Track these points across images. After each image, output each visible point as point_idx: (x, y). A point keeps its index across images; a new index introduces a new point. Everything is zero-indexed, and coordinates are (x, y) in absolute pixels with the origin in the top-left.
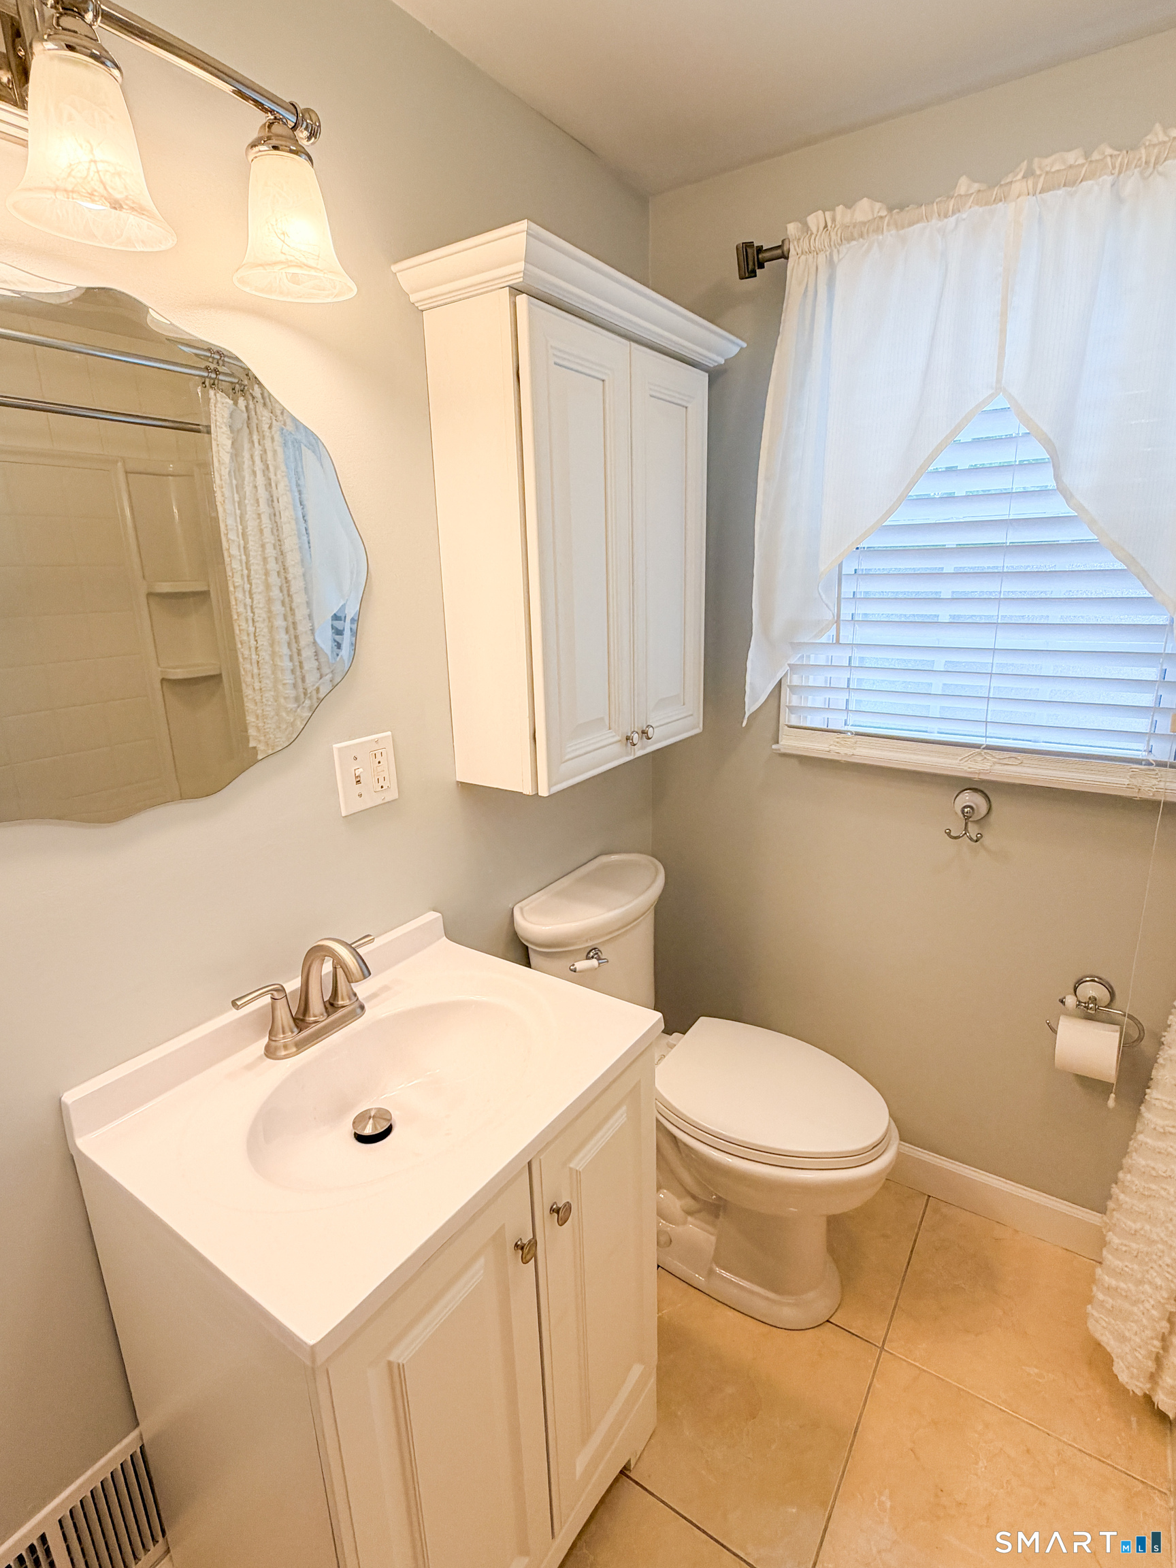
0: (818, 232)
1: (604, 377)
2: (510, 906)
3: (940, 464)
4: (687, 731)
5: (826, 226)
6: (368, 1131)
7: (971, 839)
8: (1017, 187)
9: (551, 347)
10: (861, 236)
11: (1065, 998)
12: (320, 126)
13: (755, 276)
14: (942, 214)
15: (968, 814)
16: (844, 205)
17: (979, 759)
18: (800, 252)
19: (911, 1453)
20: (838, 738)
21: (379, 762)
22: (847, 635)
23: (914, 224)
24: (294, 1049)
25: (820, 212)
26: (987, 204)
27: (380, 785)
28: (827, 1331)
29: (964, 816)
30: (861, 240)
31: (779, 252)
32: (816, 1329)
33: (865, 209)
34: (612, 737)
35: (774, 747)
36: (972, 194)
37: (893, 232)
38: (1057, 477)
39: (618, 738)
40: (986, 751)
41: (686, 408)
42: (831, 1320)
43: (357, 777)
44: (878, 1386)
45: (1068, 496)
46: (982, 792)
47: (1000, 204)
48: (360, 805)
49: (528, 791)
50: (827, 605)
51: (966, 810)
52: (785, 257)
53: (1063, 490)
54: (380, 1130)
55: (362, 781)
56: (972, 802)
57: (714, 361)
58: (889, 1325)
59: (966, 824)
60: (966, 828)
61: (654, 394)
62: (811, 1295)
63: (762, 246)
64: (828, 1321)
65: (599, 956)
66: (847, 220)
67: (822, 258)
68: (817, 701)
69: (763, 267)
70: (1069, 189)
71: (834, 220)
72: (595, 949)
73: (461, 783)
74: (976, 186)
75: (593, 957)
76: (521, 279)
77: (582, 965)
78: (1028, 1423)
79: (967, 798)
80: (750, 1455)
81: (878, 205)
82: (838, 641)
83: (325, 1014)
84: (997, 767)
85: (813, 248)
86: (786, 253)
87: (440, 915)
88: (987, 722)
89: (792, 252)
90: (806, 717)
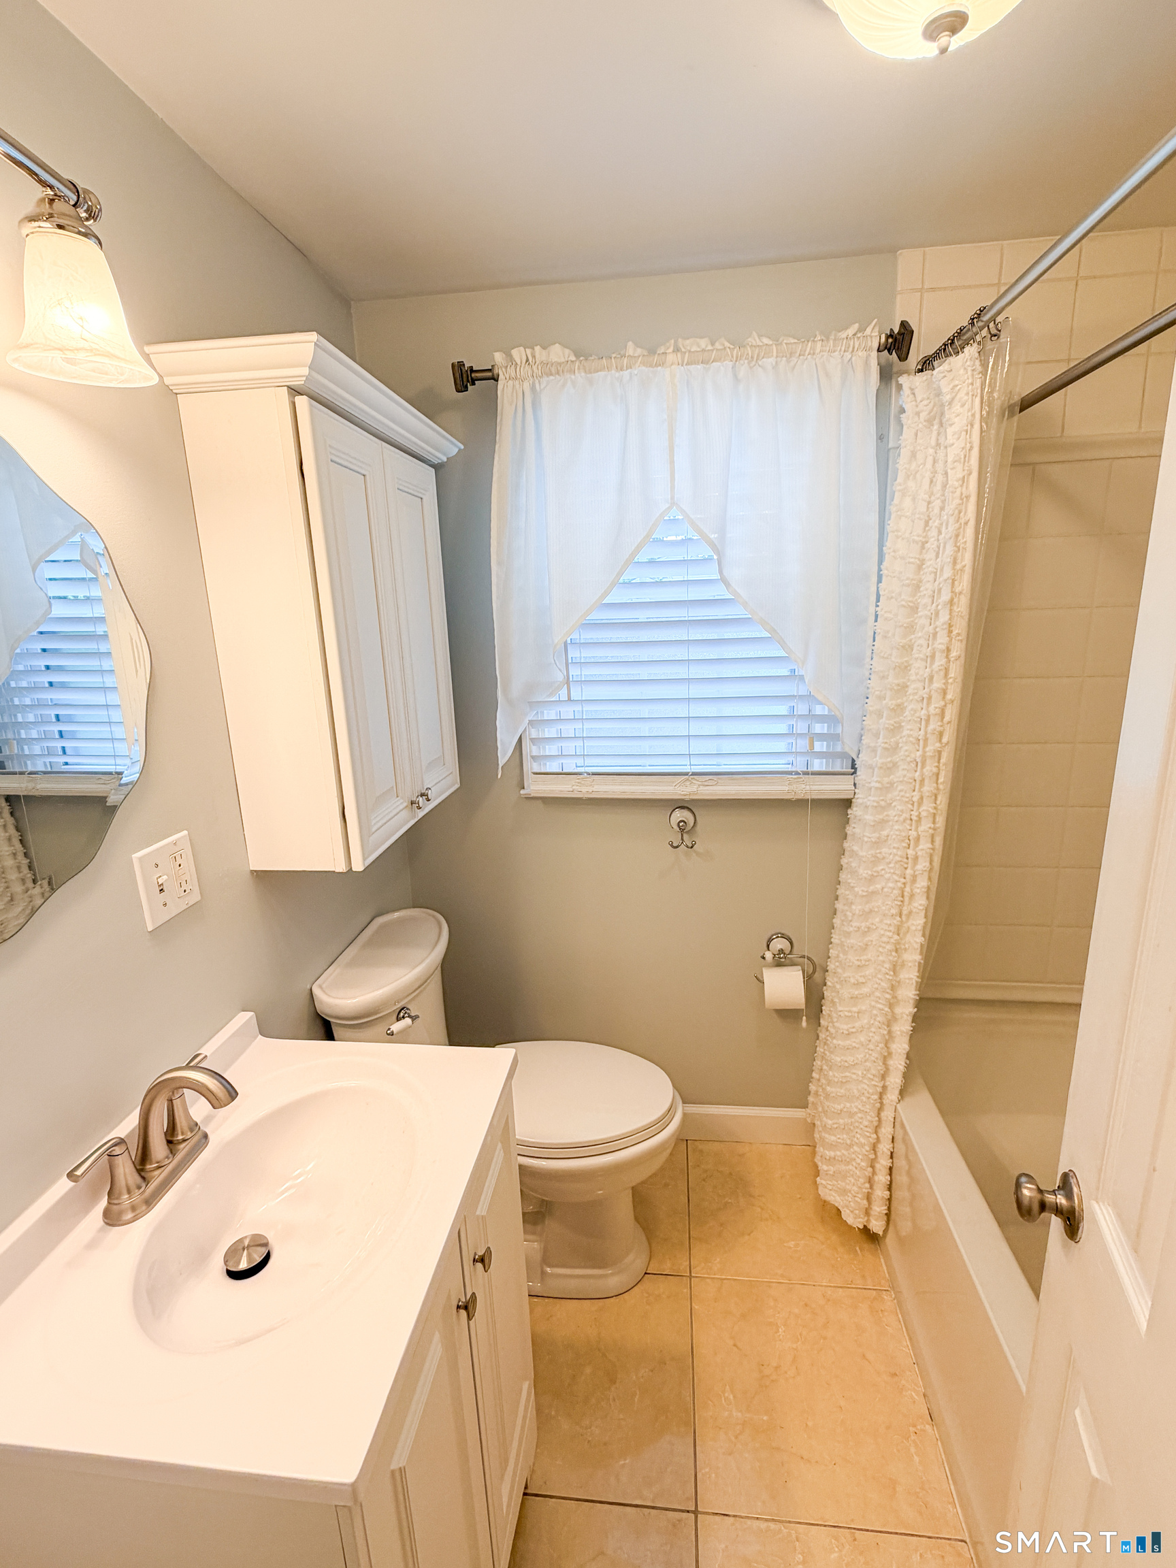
0: (521, 363)
1: (365, 473)
2: (309, 987)
3: (642, 557)
4: (451, 787)
5: (527, 360)
6: (243, 1265)
7: (687, 847)
8: (671, 357)
9: (330, 446)
10: (558, 373)
11: (764, 954)
12: (100, 210)
13: (467, 390)
14: (619, 368)
15: (682, 827)
16: (541, 347)
17: (688, 783)
18: (508, 378)
19: (734, 1348)
20: (578, 779)
21: (180, 865)
22: (575, 695)
23: (598, 372)
24: (144, 1208)
25: (522, 348)
26: (651, 366)
27: (183, 889)
28: (648, 1283)
29: (680, 829)
30: (557, 376)
31: (489, 374)
32: (639, 1285)
33: (557, 353)
34: (401, 803)
35: (522, 792)
36: (639, 356)
37: (583, 374)
38: (721, 572)
39: (405, 804)
40: (692, 777)
41: (421, 498)
42: (648, 1272)
43: (160, 886)
44: (696, 1307)
45: (727, 585)
46: (688, 808)
47: (660, 368)
48: (165, 915)
49: (341, 867)
50: (559, 669)
51: (681, 824)
52: (495, 379)
53: (724, 580)
54: (258, 1259)
55: (165, 889)
56: (683, 817)
57: (439, 459)
58: (690, 1254)
59: (682, 835)
60: (682, 839)
61: (401, 488)
62: (631, 1257)
63: (472, 367)
64: (646, 1273)
65: (409, 1014)
66: (544, 358)
67: (526, 385)
68: (551, 750)
69: (475, 384)
70: (705, 366)
71: (534, 357)
72: (403, 1009)
73: (255, 871)
74: (639, 351)
75: (403, 1017)
76: (303, 382)
77: (396, 1027)
78: (800, 1284)
79: (679, 815)
80: (621, 1416)
81: (567, 351)
82: (569, 699)
83: (170, 1155)
84: (701, 788)
85: (519, 377)
86: (496, 377)
87: (253, 1013)
88: (690, 755)
89: (501, 377)
90: (546, 764)
